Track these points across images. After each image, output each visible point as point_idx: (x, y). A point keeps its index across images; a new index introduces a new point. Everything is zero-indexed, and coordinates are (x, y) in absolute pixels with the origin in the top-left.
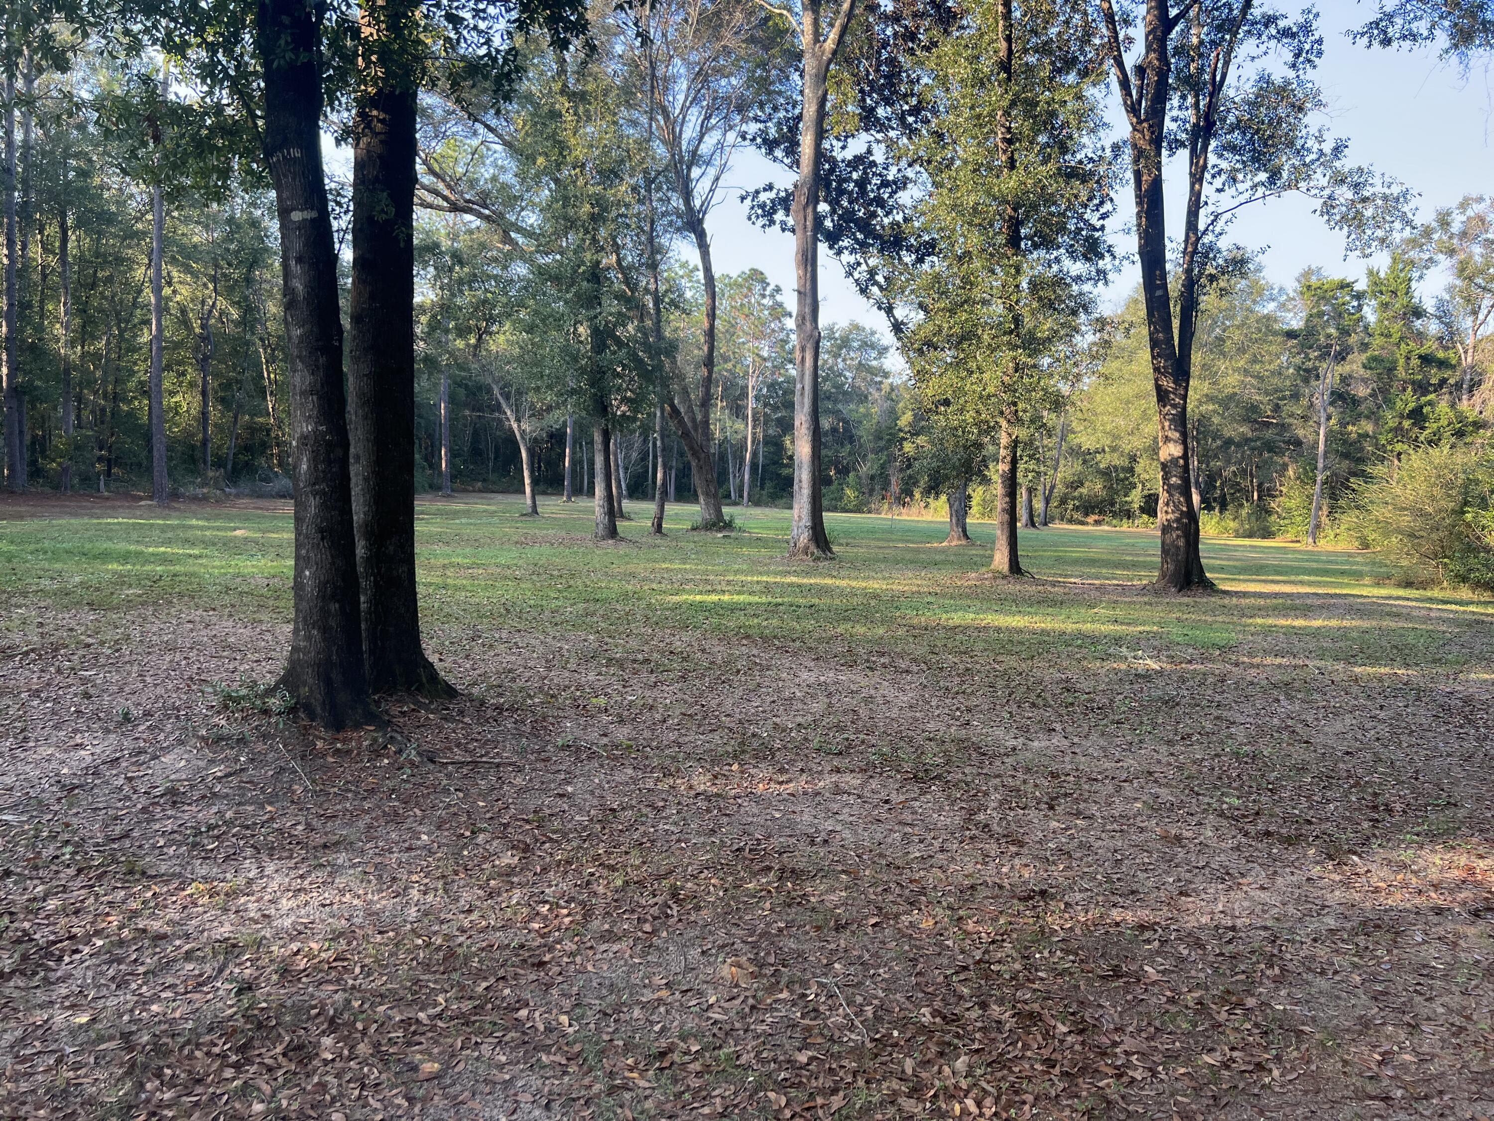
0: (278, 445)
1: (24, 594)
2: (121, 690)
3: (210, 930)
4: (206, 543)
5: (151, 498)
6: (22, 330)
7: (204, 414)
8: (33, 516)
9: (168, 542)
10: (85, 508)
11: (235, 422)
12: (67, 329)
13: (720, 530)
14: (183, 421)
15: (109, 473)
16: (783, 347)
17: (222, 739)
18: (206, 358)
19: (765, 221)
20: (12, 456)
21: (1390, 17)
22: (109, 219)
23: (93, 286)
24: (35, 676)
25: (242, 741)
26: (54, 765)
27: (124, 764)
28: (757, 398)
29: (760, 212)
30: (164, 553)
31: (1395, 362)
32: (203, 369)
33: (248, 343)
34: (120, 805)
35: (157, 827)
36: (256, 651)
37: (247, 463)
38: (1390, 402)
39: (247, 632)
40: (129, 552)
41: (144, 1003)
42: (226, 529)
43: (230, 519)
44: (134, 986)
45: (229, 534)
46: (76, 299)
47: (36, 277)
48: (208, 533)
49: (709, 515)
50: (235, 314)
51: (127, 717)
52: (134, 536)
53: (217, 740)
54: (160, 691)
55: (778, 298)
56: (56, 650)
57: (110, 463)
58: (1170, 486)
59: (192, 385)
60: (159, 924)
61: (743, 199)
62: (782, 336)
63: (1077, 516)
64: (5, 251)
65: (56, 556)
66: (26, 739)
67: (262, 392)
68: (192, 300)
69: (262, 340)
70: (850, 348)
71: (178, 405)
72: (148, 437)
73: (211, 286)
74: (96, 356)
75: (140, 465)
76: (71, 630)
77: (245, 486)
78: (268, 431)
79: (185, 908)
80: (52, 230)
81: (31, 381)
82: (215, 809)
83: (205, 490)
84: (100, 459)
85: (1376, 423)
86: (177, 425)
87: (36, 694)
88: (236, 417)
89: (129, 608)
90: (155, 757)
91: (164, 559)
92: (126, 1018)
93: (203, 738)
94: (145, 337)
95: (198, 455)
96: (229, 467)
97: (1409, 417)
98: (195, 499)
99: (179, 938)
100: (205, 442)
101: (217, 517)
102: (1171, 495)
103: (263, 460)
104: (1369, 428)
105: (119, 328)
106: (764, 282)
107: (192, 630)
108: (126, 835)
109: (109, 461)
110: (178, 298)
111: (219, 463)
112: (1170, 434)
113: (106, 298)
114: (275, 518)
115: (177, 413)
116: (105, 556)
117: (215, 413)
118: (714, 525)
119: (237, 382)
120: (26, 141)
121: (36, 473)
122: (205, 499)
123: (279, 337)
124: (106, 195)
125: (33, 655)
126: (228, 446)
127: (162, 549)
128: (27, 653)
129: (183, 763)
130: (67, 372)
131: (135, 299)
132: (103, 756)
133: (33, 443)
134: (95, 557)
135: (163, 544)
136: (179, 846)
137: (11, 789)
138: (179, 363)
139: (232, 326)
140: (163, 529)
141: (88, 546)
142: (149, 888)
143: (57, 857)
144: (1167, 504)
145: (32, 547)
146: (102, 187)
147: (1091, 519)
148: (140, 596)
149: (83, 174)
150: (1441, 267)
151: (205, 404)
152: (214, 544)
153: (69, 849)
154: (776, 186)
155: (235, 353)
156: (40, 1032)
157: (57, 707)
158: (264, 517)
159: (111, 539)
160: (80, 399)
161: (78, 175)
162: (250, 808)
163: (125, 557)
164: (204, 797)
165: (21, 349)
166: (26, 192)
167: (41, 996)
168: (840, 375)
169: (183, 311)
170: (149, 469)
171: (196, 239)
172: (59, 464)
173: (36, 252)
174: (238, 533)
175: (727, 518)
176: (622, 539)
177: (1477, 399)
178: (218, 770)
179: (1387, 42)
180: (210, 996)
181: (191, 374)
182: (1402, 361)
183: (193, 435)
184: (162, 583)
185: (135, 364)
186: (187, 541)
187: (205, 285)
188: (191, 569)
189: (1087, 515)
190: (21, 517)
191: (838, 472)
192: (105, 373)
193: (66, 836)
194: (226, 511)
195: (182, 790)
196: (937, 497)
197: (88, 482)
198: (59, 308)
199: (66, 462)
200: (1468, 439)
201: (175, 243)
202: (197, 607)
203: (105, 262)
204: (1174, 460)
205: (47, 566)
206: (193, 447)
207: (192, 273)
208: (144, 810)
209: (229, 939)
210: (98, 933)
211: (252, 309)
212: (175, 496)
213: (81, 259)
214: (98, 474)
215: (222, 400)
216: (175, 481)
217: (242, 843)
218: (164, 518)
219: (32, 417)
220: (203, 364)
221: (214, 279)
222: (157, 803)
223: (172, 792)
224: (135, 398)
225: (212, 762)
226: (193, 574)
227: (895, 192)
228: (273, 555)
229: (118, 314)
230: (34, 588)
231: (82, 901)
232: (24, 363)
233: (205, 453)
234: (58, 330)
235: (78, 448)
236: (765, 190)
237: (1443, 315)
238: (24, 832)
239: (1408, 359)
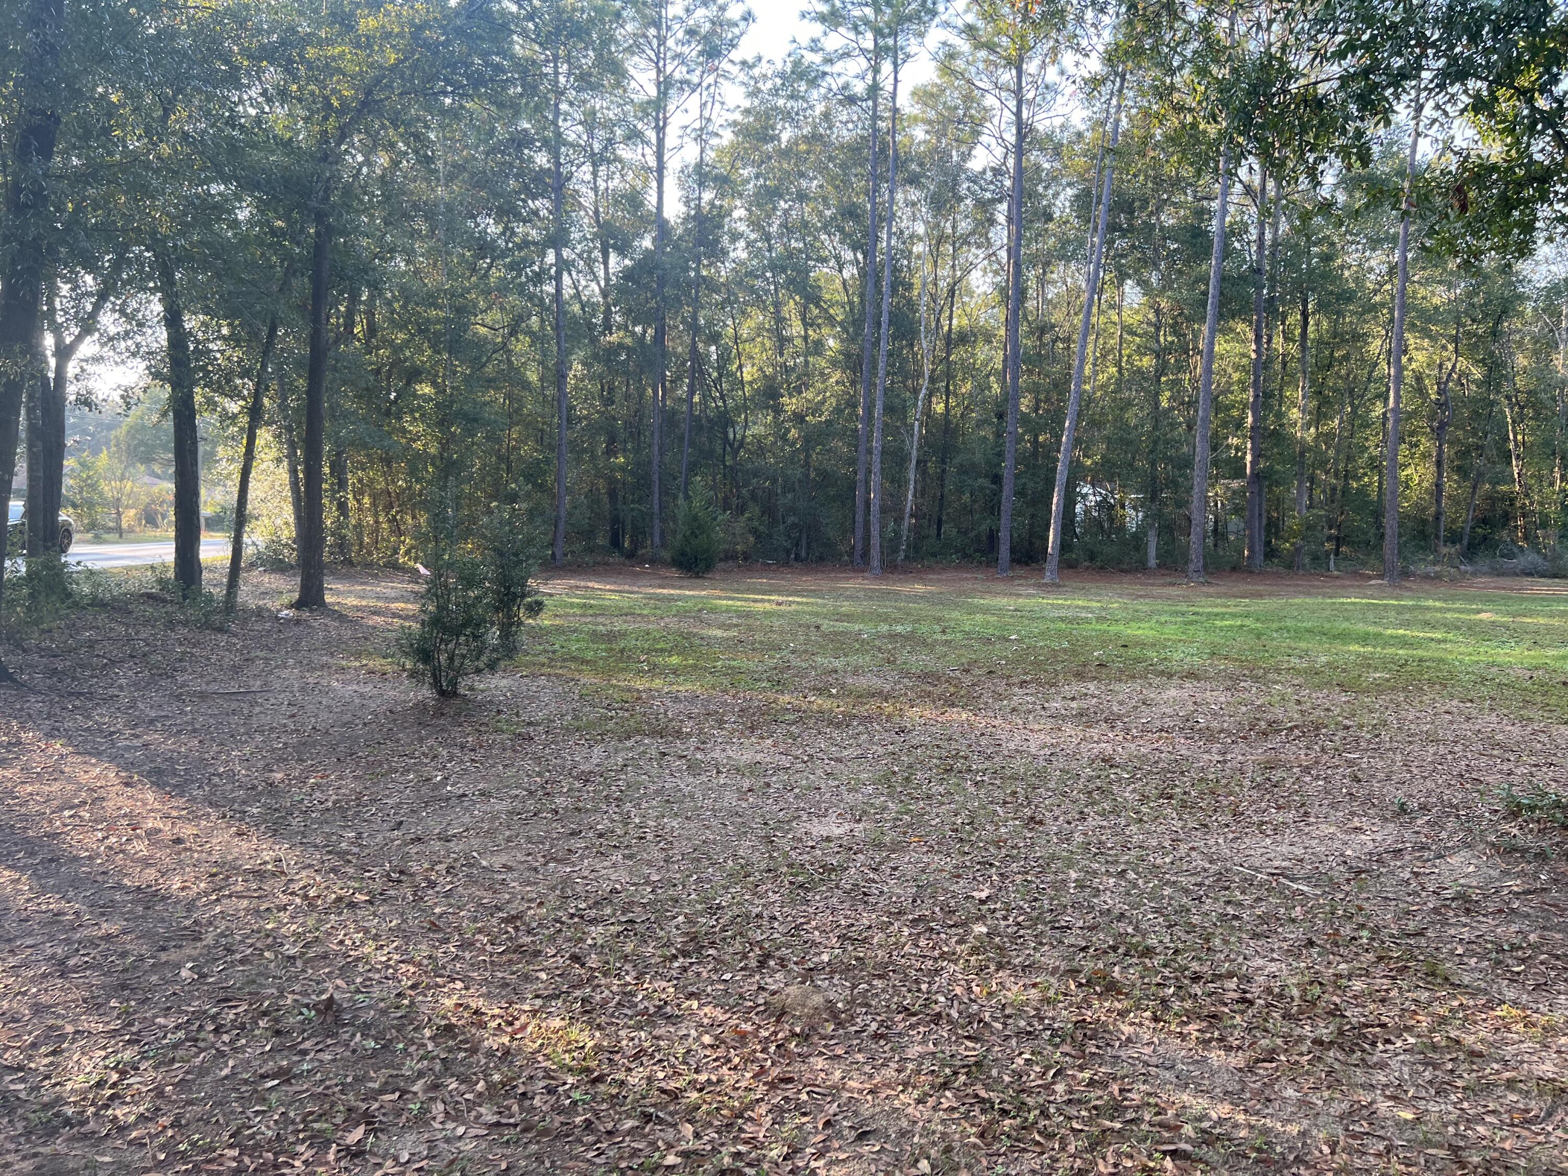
0: (1524, 516)
1: (1278, 671)
2: (1388, 778)
3: (1530, 1063)
4: (1448, 626)
5: (1381, 577)
6: (1265, 418)
7: (1438, 486)
8: (1270, 595)
9: (1406, 624)
10: (1317, 587)
11: (1474, 493)
12: (1304, 412)
14: (1414, 495)
15: (1337, 553)
17: (1516, 850)
18: (1442, 425)
20: (1251, 538)
22: (1348, 297)
23: (1330, 366)
24: (1302, 752)
25: (1542, 856)
26: (1337, 844)
27: (1408, 857)
30: (1404, 636)
32: (1439, 438)
33: (1492, 403)
34: (1409, 899)
35: (1452, 932)
36: (1532, 753)
37: (1485, 538)
39: (1516, 730)
40: (1368, 634)
41: (1468, 1120)
42: (1469, 611)
43: (1472, 600)
44: (1453, 1098)
45: (1473, 617)
46: (1313, 382)
47: (1278, 367)
48: (1448, 615)
50: (1477, 373)
51: (1403, 809)
52: (1371, 616)
53: (1509, 851)
54: (1430, 784)
56: (1317, 729)
57: (1339, 541)
59: (1424, 456)
60: (1472, 1038)
64: (1254, 347)
65: (1298, 634)
66: (1306, 814)
67: (1507, 456)
68: (1428, 365)
69: (1508, 398)
71: (1409, 478)
72: (1378, 514)
73: (1451, 347)
74: (1329, 436)
75: (1368, 543)
76: (1328, 710)
77: (1483, 563)
78: (1512, 500)
79: (1497, 1029)
80: (1294, 318)
81: (1272, 467)
82: (1514, 928)
83: (1437, 568)
84: (1329, 538)
86: (1407, 499)
87: (1307, 770)
88: (1475, 488)
89: (1381, 692)
90: (1440, 856)
91: (1404, 643)
92: (1451, 1129)
93: (1493, 845)
94: (1378, 410)
95: (1430, 530)
96: (1465, 542)
98: (1426, 577)
99: (1497, 1062)
100: (1437, 518)
101: (1454, 598)
103: (1505, 533)
105: (1352, 404)
107: (1451, 722)
108: (1420, 933)
109: (1338, 539)
110: (1414, 365)
111: (1454, 538)
113: (1341, 377)
114: (1524, 600)
115: (1408, 487)
116: (1344, 637)
117: (1450, 485)
119: (1478, 447)
120: (1275, 239)
121: (1271, 553)
122: (1438, 577)
123: (1529, 392)
124: (1347, 273)
125: (1296, 732)
126: (1464, 519)
127: (1401, 632)
128: (1291, 729)
129: (1471, 869)
130: (1302, 454)
131: (1370, 373)
132: (1385, 845)
133: (1268, 525)
134: (1335, 637)
135: (1401, 625)
136: (1481, 959)
137: (1301, 860)
138: (1412, 434)
139: (1473, 387)
140: (1400, 610)
141: (1327, 626)
142: (1455, 997)
143: (1354, 938)
145: (1275, 625)
146: (1342, 267)
148: (1388, 680)
149: (1327, 258)
151: (1440, 475)
152: (1458, 628)
153: (1365, 933)
155: (1476, 415)
156: (1365, 1112)
157: (1329, 786)
158: (1510, 598)
159: (1348, 620)
160: (1312, 479)
161: (1322, 260)
162: (1559, 936)
163: (1364, 639)
164: (1501, 911)
165: (1263, 437)
166: (1272, 289)
167: (1360, 1076)
169: (1419, 378)
170: (1378, 547)
171: (1436, 301)
172: (1292, 544)
173: (1278, 343)
174: (1483, 616)
178: (1516, 884)
180: (1541, 1138)
181: (1426, 444)
183: (1424, 509)
184: (1409, 668)
185: (1367, 439)
186: (1427, 623)
187: (1444, 348)
188: (1436, 655)
190: (1261, 596)
192: (1338, 452)
193: (1361, 920)
194: (1461, 591)
195: (1474, 897)
197: (1319, 561)
198: (1297, 394)
199: (1300, 542)
201: (1415, 308)
202: (1452, 697)
203: (1342, 341)
205: (1293, 645)
206: (1424, 522)
207: (1430, 337)
208: (1435, 910)
209: (1554, 1080)
210: (1408, 1029)
211: (1498, 365)
212: (1405, 574)
213: (1319, 342)
214: (1327, 554)
215: (1459, 470)
216: (1405, 559)
217: (1553, 974)
218: (1397, 599)
219: (1268, 500)
220: (1439, 432)
221: (1455, 340)
222: (1449, 906)
223: (1462, 897)
224: (1365, 474)
225: (1505, 873)
226: (1442, 660)
228: (1529, 643)
229: (1351, 392)
230: (1286, 666)
231: (1387, 991)
232: (1266, 449)
233: (1437, 528)
234: (1295, 414)
235: (1309, 527)
238: (1321, 906)
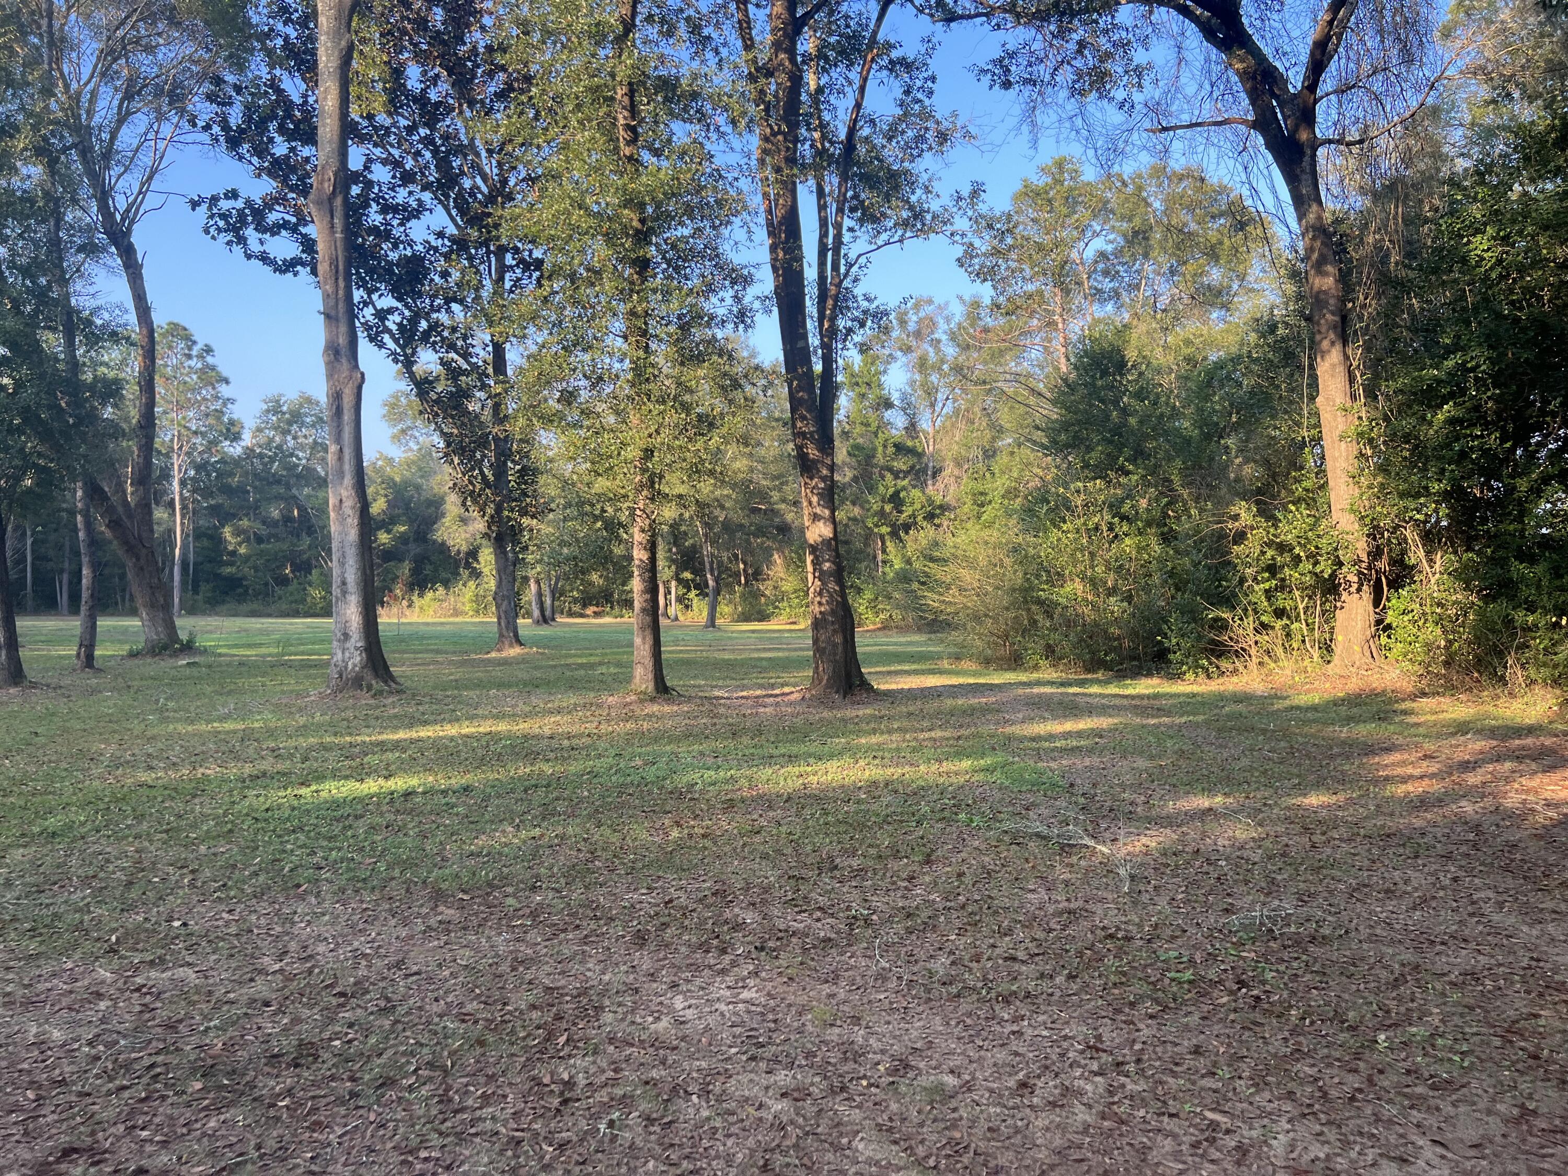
13: (176, 654)
16: (218, 419)
19: (230, 237)
21: (1012, 55)
28: (183, 483)
29: (221, 223)
31: (875, 449)
38: (871, 489)
49: (158, 634)
55: (209, 359)
58: (822, 572)
61: (195, 204)
62: (218, 405)
63: (576, 608)
70: (302, 424)
85: (862, 507)
97: (890, 501)
102: (824, 583)
104: (857, 511)
106: (190, 341)
112: (818, 510)
118: (165, 648)
144: (820, 594)
147: (590, 610)
150: (899, 363)
154: (243, 193)
168: (292, 455)
175: (183, 636)
176: (34, 685)
177: (940, 485)
179: (1007, 85)
182: (880, 449)
189: (585, 606)
191: (296, 568)
196: (421, 595)
200: (936, 521)
204: (826, 542)
227: (408, 220)
236: (227, 197)
237: (908, 408)
239: (885, 446)
